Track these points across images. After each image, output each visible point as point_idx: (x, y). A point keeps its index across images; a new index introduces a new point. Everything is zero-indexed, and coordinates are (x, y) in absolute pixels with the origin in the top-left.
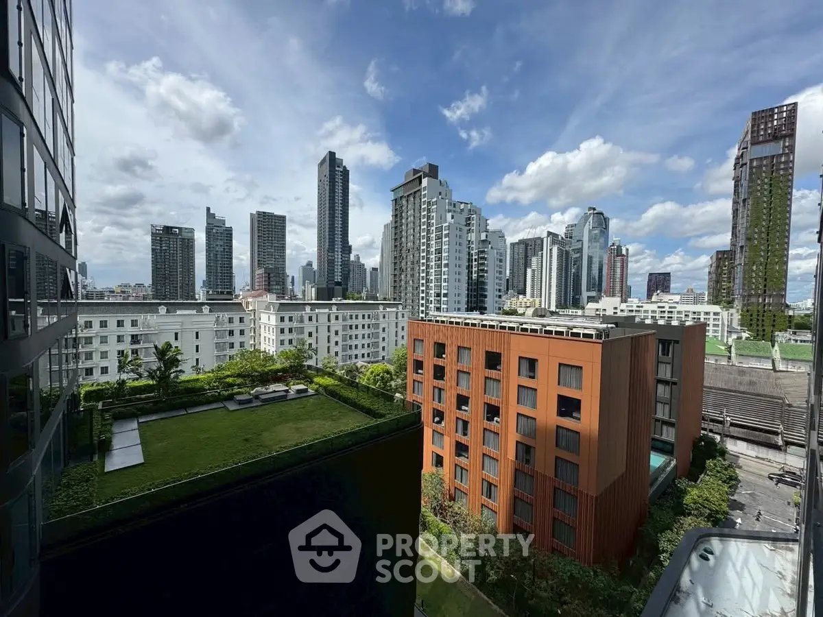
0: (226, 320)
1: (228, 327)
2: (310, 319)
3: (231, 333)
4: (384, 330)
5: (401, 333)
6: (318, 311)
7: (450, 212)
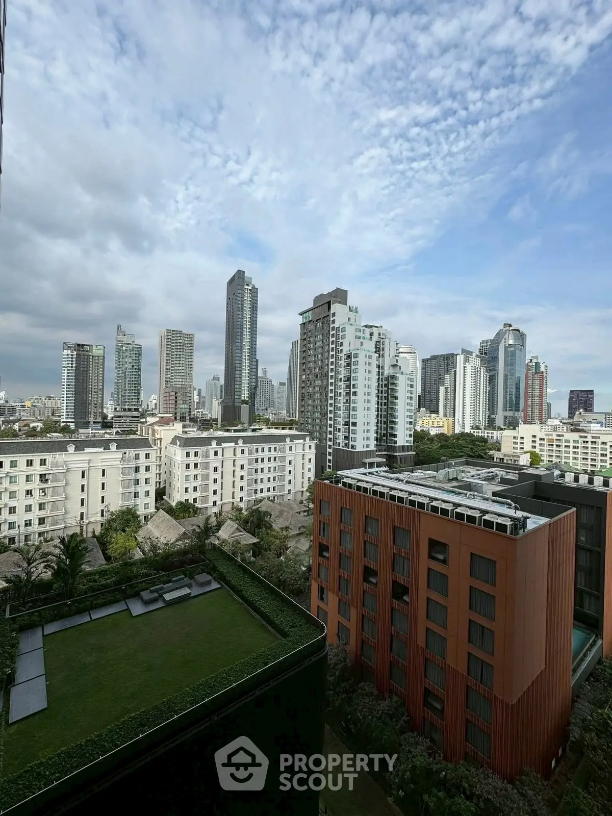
0: (133, 457)
1: (134, 464)
2: (216, 454)
3: (137, 469)
4: (290, 462)
5: (307, 466)
6: (224, 445)
7: (359, 338)
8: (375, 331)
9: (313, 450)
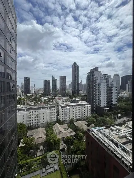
0: (52, 110)
1: (53, 111)
2: (68, 109)
3: (53, 112)
4: (85, 110)
5: (89, 111)
6: (70, 107)
7: (101, 79)
8: (106, 76)
9: (90, 107)
